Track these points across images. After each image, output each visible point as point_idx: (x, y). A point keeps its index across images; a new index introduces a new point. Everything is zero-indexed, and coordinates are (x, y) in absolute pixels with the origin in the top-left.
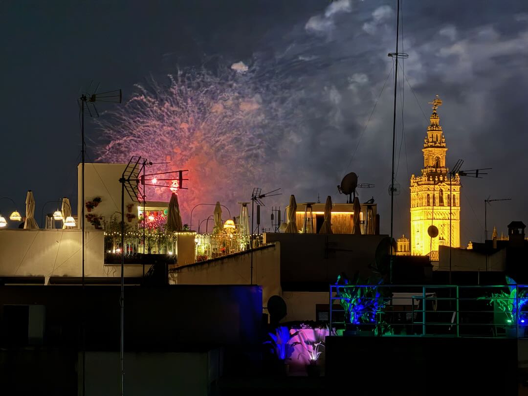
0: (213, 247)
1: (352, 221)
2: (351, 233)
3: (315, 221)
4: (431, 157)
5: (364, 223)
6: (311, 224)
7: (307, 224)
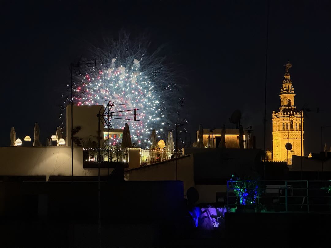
0: (151, 157)
1: (238, 141)
2: (238, 148)
3: (215, 140)
4: (285, 100)
5: (245, 141)
6: (212, 142)
7: (210, 142)
